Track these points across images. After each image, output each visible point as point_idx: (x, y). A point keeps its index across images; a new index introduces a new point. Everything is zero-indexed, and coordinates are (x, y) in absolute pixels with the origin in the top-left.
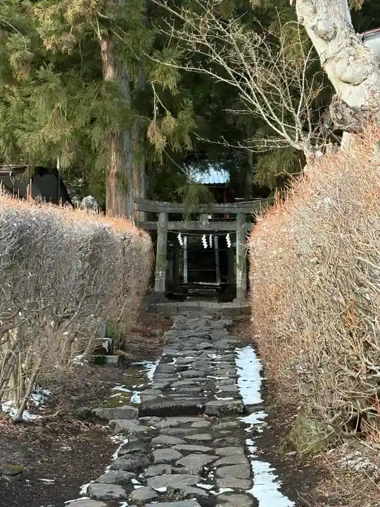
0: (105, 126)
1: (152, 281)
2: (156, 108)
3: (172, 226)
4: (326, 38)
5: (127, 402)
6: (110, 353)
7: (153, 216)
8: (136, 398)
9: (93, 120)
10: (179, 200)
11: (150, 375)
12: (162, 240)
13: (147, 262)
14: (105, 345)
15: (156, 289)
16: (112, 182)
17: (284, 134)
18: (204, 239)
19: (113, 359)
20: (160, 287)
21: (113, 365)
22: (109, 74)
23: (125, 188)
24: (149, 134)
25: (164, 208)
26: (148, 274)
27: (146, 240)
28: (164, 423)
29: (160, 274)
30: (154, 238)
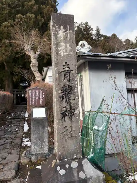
0: (5, 77)
1: (13, 102)
2: (14, 75)
3: (17, 93)
4: (35, 72)
5: (9, 118)
6: (6, 112)
7: (14, 91)
8: (10, 117)
9: (3, 76)
10: (18, 89)
11: (12, 115)
12: (15, 95)
13: (12, 99)
14: (5, 111)
15: (14, 103)
16: (7, 86)
17: (30, 82)
18: (22, 95)
19: (6, 113)
20: (15, 103)
21: (7, 114)
22: (6, 69)
23: (9, 87)
24: (13, 79)
25: (16, 90)
26: (13, 101)
27: (12, 95)
28: (14, 120)
29: (15, 101)
30: (14, 95)
